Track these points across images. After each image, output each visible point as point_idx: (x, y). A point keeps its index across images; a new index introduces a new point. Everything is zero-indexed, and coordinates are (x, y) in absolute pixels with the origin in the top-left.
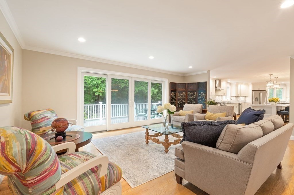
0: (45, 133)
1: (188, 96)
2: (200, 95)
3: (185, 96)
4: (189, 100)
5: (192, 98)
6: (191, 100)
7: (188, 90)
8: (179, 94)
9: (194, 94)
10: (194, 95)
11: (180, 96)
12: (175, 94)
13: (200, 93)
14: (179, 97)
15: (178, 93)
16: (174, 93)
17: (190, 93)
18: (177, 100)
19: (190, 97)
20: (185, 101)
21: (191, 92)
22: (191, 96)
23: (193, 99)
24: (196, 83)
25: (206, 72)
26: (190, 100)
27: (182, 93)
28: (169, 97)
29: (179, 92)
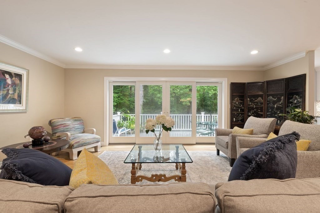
0: (60, 139)
1: (267, 104)
2: (291, 101)
3: (262, 104)
4: (270, 110)
5: (275, 106)
6: (274, 110)
7: (268, 93)
8: (250, 101)
9: (279, 100)
10: (279, 102)
11: (251, 104)
12: (243, 100)
13: (292, 98)
14: (249, 105)
15: (248, 99)
16: (240, 100)
17: (271, 97)
18: (246, 110)
19: (271, 105)
20: (262, 111)
21: (273, 96)
22: (274, 103)
23: (278, 108)
24: (283, 79)
25: (303, 54)
26: (272, 110)
27: (256, 99)
28: (229, 105)
29: (250, 97)
